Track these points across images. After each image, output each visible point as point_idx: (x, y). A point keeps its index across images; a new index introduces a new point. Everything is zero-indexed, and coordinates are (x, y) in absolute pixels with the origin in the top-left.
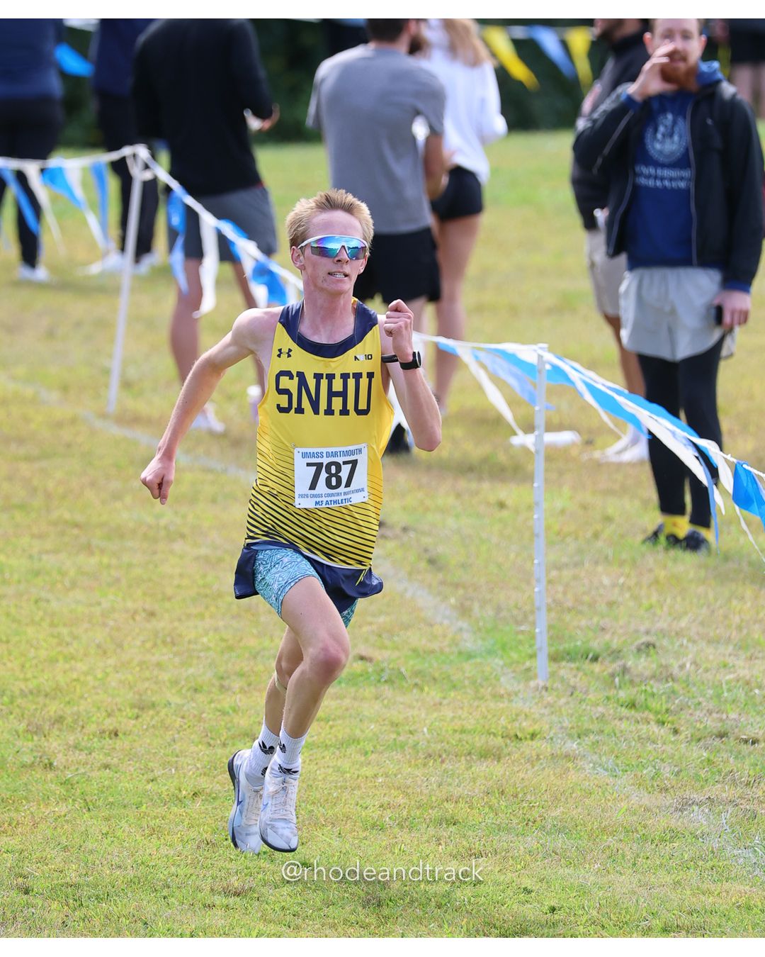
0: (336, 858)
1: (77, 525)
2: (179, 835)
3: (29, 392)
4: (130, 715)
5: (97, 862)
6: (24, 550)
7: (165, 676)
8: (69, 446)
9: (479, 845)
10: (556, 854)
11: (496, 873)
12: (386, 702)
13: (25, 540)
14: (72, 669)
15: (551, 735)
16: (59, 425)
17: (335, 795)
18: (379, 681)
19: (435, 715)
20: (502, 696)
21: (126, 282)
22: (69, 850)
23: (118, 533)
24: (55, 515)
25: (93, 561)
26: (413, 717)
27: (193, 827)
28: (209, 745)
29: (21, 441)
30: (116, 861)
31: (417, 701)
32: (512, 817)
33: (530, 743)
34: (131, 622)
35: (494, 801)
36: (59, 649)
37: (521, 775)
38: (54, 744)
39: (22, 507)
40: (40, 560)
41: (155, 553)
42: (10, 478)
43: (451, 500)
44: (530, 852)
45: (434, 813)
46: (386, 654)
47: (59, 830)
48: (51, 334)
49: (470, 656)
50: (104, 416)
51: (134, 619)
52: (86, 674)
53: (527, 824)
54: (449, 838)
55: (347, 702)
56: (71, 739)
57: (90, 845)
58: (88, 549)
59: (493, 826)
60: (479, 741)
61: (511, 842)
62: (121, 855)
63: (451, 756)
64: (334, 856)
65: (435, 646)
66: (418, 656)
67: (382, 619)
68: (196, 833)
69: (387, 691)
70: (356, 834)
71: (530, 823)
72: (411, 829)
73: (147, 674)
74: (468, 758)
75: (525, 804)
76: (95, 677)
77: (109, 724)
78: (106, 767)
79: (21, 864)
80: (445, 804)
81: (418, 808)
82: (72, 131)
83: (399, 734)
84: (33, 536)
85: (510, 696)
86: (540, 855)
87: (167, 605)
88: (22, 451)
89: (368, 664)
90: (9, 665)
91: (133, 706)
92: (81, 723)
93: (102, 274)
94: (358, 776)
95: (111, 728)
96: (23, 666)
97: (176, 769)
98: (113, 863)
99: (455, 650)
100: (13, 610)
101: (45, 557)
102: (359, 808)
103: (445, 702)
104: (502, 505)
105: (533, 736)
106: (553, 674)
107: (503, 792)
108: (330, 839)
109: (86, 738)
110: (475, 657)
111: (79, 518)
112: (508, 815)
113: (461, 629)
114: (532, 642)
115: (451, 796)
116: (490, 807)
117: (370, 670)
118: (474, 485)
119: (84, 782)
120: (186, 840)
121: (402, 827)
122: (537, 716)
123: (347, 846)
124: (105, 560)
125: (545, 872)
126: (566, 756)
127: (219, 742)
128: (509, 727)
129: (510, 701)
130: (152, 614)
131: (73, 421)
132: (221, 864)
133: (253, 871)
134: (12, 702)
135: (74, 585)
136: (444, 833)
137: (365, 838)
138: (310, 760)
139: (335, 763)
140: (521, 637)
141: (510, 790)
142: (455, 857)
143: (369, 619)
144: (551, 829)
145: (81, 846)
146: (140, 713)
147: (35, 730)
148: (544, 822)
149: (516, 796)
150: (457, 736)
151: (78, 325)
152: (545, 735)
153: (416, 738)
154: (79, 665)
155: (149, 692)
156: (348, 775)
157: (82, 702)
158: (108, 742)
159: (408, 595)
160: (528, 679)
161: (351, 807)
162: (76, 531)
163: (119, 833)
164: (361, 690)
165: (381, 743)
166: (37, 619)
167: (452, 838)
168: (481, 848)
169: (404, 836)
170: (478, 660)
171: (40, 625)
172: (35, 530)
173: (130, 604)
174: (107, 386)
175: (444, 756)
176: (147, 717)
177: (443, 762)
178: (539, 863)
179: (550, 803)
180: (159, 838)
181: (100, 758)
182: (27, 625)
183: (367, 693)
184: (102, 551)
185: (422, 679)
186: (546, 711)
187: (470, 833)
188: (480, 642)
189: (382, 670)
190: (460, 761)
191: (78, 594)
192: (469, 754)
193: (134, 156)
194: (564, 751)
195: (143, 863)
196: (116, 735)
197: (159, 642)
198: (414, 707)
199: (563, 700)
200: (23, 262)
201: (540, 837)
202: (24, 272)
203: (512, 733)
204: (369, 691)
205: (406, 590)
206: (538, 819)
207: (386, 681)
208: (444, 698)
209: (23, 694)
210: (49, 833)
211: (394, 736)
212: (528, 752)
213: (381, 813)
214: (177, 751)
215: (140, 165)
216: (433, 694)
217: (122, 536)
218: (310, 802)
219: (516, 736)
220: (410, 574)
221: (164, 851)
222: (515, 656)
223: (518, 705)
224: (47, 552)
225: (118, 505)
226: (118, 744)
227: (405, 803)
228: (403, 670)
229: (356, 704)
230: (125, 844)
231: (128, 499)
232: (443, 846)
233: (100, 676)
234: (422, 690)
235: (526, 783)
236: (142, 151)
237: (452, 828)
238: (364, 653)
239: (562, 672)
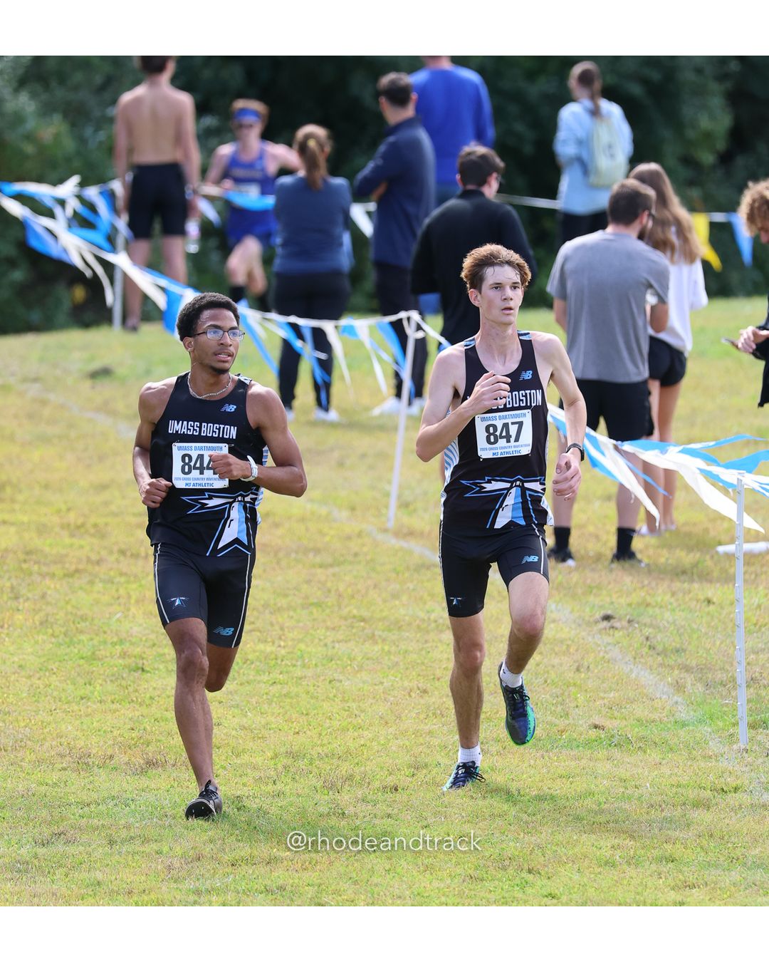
0: (576, 890)
1: (363, 620)
2: (448, 872)
3: (323, 511)
4: (407, 774)
5: (382, 893)
6: (320, 640)
7: (435, 742)
8: (356, 555)
9: (693, 878)
10: (755, 885)
11: (707, 901)
12: (615, 762)
13: (321, 632)
14: (360, 736)
15: (751, 788)
16: (349, 538)
17: (575, 838)
18: (610, 745)
19: (656, 773)
20: (710, 757)
21: (402, 422)
22: (358, 884)
23: (397, 625)
24: (345, 612)
25: (376, 648)
26: (638, 774)
27: (459, 865)
28: (472, 797)
29: (317, 551)
30: (397, 892)
31: (641, 761)
32: (719, 856)
33: (733, 794)
34: (407, 697)
35: (705, 842)
36: (350, 720)
37: (727, 821)
38: (345, 798)
39: (318, 605)
40: (334, 647)
41: (426, 642)
42: (308, 582)
43: (667, 597)
44: (734, 884)
45: (656, 853)
46: (616, 723)
47: (350, 867)
48: (341, 464)
49: (684, 725)
50: (385, 531)
51: (410, 696)
52: (372, 740)
53: (732, 861)
54: (668, 872)
55: (584, 761)
56: (360, 794)
57: (375, 880)
58: (372, 638)
59: (704, 863)
60: (692, 794)
61: (719, 875)
62: (400, 888)
63: (669, 806)
64: (574, 887)
65: (655, 716)
66: (642, 725)
67: (612, 695)
68: (462, 869)
69: (616, 753)
70: (592, 869)
71: (734, 861)
72: (637, 866)
73: (421, 740)
74: (683, 808)
75: (730, 845)
76: (379, 743)
77: (391, 781)
78: (389, 816)
79: (319, 895)
80: (665, 845)
81: (643, 849)
82: (357, 299)
83: (626, 788)
84: (327, 628)
85: (717, 757)
86: (743, 886)
87: (437, 684)
88: (318, 560)
89: (601, 731)
90: (308, 732)
91: (410, 766)
92: (367, 780)
93: (381, 415)
94: (594, 823)
95: (392, 784)
96: (320, 734)
97: (445, 817)
98: (395, 894)
99: (672, 719)
100: (311, 689)
101: (337, 645)
102: (595, 849)
103: (664, 762)
104: (709, 602)
105: (736, 789)
106: (751, 739)
107: (711, 836)
108: (572, 874)
109: (371, 793)
110: (688, 725)
111: (365, 614)
112: (716, 854)
113: (677, 703)
114: (735, 713)
115: (670, 838)
116: (702, 848)
117: (603, 736)
118: (686, 585)
119: (370, 828)
120: (453, 875)
121: (630, 864)
122: (739, 773)
123: (585, 880)
124: (386, 648)
125: (747, 900)
126: (763, 806)
127: (480, 795)
128: (717, 782)
129: (717, 761)
130: (425, 691)
131: (360, 535)
132: (482, 894)
133: (508, 900)
134: (311, 764)
135: (361, 668)
136: (665, 868)
137: (600, 873)
138: (555, 810)
139: (574, 812)
140: (725, 709)
141: (717, 834)
142: (673, 889)
143: (602, 695)
144: (751, 865)
145: (368, 881)
146: (416, 772)
147: (331, 786)
148: (745, 859)
149: (723, 839)
150: (674, 790)
151: (363, 456)
152: (746, 788)
153: (640, 791)
154: (366, 733)
155: (423, 755)
156: (585, 822)
157: (368, 763)
158: (389, 796)
159: (633, 676)
160: (731, 743)
161: (589, 848)
162: (362, 624)
163: (399, 870)
164: (596, 753)
165: (612, 796)
166: (331, 695)
167: (670, 873)
168: (695, 881)
169: (631, 872)
170: (691, 728)
171: (334, 701)
172: (329, 624)
173: (406, 683)
174: (387, 507)
175: (664, 806)
176: (421, 775)
177: (662, 810)
178: (741, 893)
179: (750, 844)
180: (432, 874)
181: (382, 808)
182: (324, 700)
183: (600, 756)
184: (384, 640)
185: (644, 744)
186: (747, 769)
187: (685, 869)
188: (692, 713)
189: (613, 736)
190: (676, 810)
191: (364, 675)
192: (684, 804)
193: (409, 319)
194: (761, 801)
195: (419, 894)
196: (396, 790)
197: (431, 714)
198: (639, 766)
199: (760, 760)
200: (317, 406)
201: (743, 872)
202: (321, 414)
203: (719, 787)
204: (602, 754)
205: (631, 670)
206: (741, 857)
207: (615, 745)
208: (663, 759)
209: (320, 757)
210: (342, 870)
211: (622, 790)
212: (732, 802)
213: (612, 852)
214: (446, 803)
215: (413, 325)
216: (654, 755)
217: (400, 628)
218: (555, 844)
219: (723, 789)
220: (635, 658)
221: (436, 884)
222: (721, 724)
223: (723, 764)
224: (339, 642)
225: (397, 602)
226: (398, 796)
227: (632, 845)
228: (629, 736)
229: (591, 764)
230: (404, 879)
231: (404, 598)
232: (664, 880)
233: (382, 742)
234: (645, 752)
235: (731, 828)
236: (415, 315)
237: (670, 865)
238: (597, 723)
239: (759, 737)
